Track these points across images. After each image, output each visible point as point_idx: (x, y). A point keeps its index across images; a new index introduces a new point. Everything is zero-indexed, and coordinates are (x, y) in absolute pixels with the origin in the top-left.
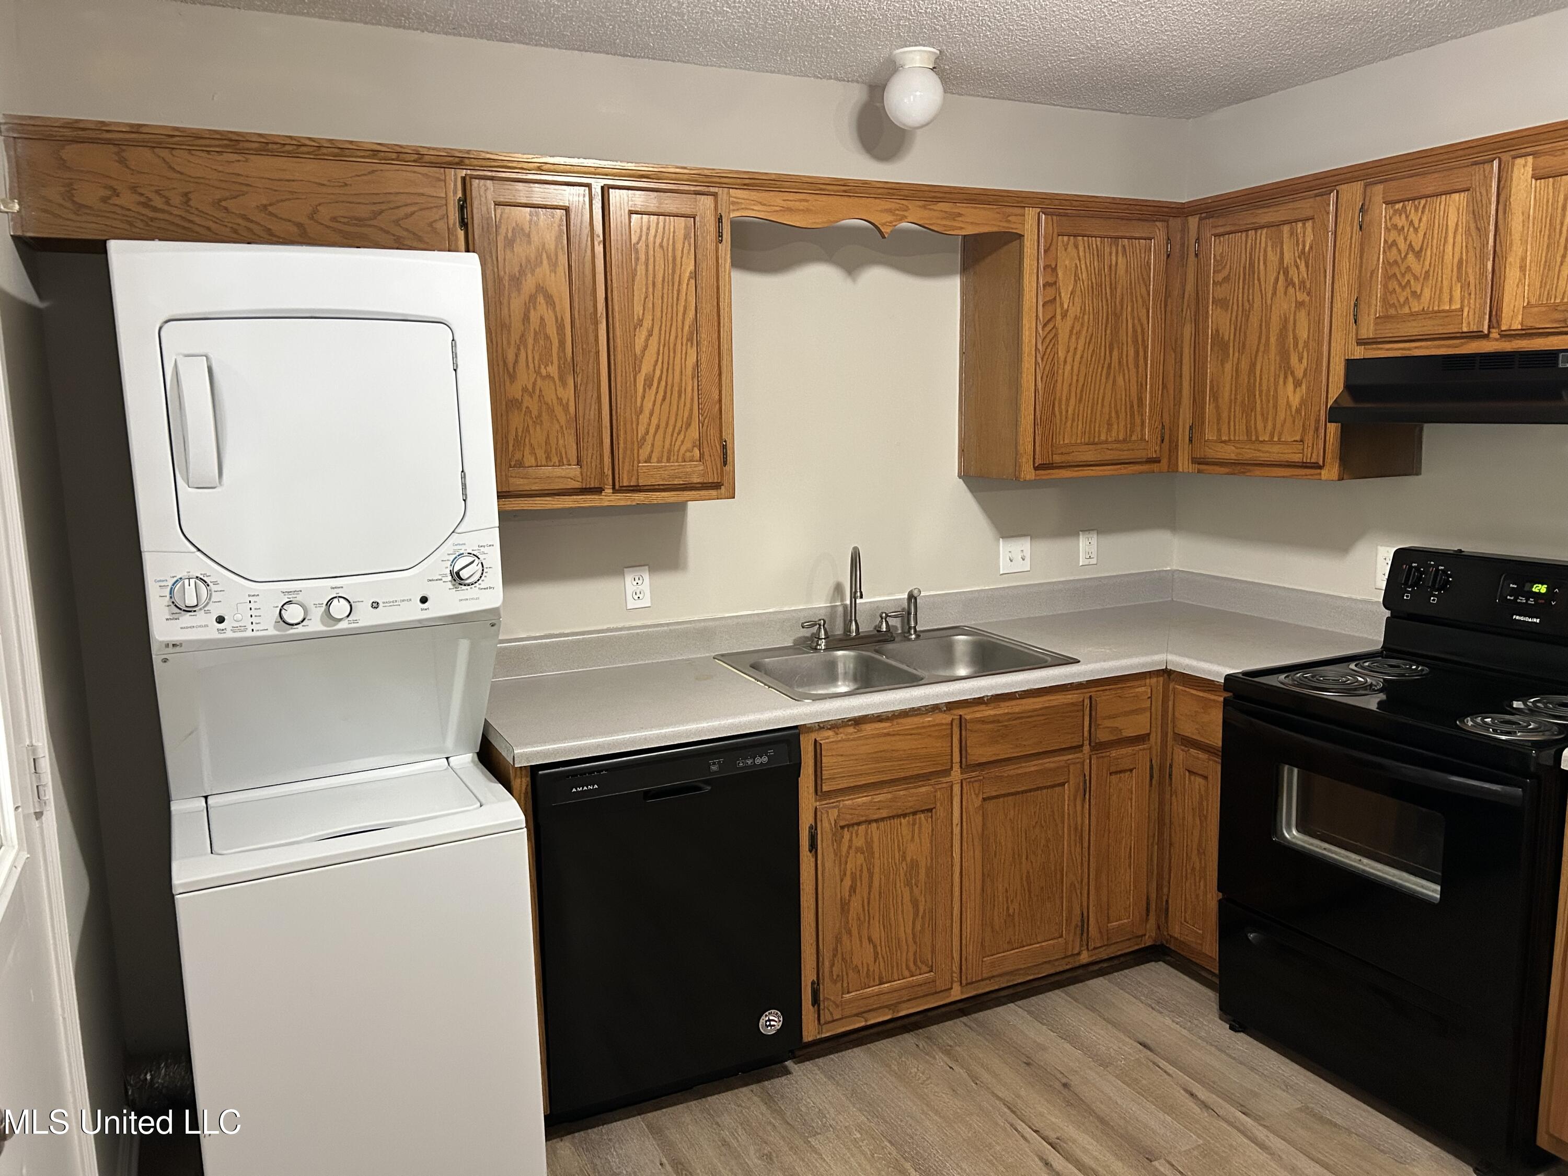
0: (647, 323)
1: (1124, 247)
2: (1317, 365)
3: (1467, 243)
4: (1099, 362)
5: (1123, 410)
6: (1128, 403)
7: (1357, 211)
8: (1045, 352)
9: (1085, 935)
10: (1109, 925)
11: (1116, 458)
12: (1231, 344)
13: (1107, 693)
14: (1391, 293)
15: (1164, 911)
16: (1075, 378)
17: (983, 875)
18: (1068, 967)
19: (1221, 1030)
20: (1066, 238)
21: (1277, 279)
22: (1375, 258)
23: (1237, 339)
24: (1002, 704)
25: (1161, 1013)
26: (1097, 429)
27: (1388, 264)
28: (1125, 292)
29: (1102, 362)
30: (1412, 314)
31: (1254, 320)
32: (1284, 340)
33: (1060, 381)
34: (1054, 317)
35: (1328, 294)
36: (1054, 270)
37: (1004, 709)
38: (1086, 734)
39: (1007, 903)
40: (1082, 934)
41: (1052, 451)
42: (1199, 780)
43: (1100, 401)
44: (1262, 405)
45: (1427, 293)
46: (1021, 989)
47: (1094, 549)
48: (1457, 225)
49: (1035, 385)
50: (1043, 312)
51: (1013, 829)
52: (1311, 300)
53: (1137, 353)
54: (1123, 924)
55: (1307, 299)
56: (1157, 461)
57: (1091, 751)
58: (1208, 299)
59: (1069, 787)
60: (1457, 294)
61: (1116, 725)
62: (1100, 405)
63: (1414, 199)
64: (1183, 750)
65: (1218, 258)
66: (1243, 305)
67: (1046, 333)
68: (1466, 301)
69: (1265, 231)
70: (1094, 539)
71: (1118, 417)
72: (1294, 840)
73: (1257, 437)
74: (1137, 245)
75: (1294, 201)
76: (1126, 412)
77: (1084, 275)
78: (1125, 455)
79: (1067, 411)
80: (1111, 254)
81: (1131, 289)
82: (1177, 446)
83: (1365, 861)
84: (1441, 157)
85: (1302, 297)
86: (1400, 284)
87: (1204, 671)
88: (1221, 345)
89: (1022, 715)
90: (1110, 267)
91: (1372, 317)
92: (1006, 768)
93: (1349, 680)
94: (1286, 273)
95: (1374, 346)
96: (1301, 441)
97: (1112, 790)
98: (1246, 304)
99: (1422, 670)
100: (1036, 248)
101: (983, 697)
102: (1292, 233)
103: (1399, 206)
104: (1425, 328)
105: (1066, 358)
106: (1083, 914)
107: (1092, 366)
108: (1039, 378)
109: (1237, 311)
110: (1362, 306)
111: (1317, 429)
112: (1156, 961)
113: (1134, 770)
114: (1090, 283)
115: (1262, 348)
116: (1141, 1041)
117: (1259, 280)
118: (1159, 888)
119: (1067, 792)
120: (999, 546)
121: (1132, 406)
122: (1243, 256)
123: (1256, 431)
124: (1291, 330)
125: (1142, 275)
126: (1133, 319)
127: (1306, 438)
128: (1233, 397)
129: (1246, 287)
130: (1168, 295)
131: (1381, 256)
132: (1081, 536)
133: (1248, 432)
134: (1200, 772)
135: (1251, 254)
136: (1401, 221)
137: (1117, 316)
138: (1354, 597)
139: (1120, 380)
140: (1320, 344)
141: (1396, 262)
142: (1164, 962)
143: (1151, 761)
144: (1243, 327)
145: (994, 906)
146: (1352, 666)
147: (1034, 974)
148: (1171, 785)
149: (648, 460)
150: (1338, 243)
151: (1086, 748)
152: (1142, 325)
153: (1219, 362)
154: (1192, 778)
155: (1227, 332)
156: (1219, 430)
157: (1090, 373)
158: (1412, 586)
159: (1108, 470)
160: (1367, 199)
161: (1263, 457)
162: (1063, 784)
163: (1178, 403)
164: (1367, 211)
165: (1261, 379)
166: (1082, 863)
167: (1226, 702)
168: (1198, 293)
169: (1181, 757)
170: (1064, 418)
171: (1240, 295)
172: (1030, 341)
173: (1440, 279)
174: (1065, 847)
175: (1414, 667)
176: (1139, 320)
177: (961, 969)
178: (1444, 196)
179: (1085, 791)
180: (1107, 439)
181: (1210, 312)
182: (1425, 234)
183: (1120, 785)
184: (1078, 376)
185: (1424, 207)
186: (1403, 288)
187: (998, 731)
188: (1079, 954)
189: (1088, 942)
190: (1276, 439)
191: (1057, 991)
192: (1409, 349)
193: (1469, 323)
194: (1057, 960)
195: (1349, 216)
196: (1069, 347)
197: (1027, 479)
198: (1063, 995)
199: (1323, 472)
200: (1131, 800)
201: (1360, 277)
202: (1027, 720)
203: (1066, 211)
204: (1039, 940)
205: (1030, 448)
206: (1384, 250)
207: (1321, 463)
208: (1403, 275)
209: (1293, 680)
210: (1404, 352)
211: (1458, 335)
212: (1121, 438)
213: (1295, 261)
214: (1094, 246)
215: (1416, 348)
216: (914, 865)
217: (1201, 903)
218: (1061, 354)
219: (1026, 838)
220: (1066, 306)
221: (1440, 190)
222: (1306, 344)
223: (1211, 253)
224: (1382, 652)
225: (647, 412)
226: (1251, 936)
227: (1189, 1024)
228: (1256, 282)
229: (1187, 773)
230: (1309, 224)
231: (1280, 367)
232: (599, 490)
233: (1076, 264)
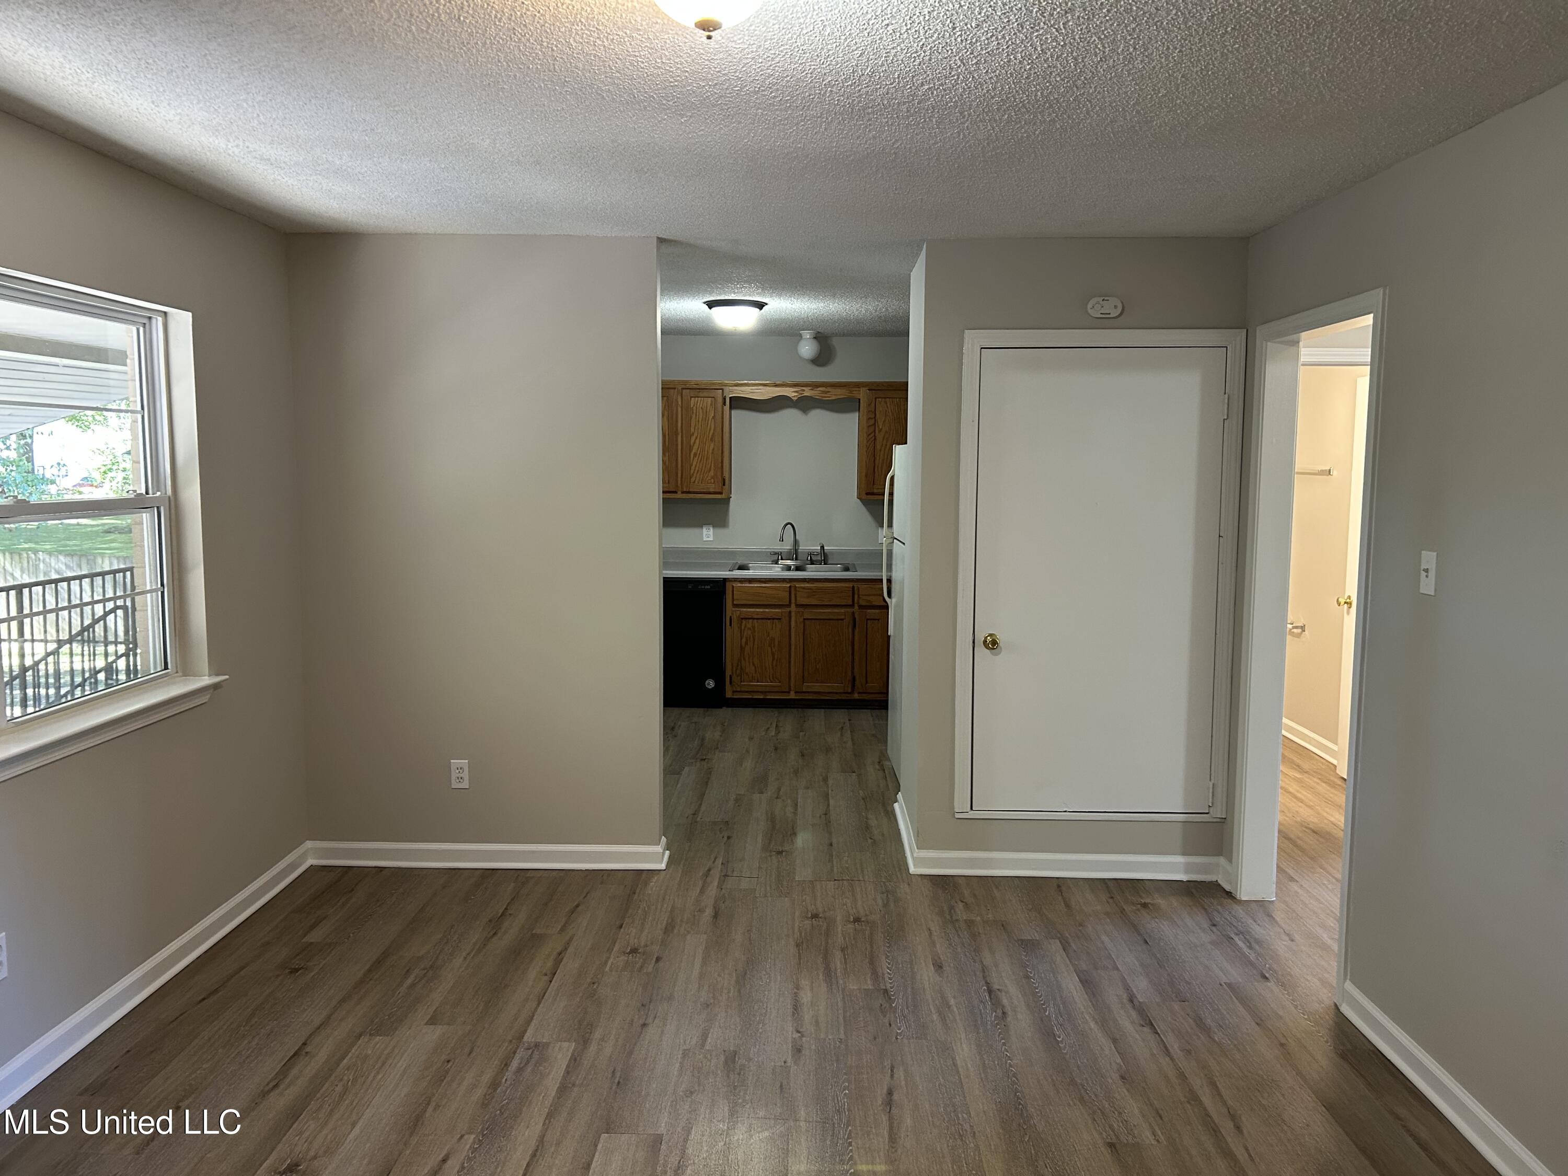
0: (695, 435)
13: (864, 585)
17: (804, 650)
18: (847, 698)
20: (879, 399)
34: (875, 431)
36: (874, 413)
38: (855, 601)
39: (816, 665)
40: (853, 685)
51: (818, 633)
54: (874, 686)
57: (858, 609)
61: (869, 600)
77: (890, 414)
89: (823, 589)
92: (816, 609)
97: (868, 626)
106: (853, 676)
113: (879, 620)
145: (809, 664)
147: (829, 696)
149: (694, 482)
151: (855, 607)
162: (844, 619)
174: (844, 646)
179: (855, 625)
183: (873, 624)
187: (811, 593)
188: (851, 693)
189: (855, 689)
194: (840, 693)
200: (878, 631)
202: (825, 591)
204: (831, 682)
214: (894, 402)
216: (773, 639)
219: (826, 638)
225: (694, 466)
232: (675, 492)
233: (886, 410)
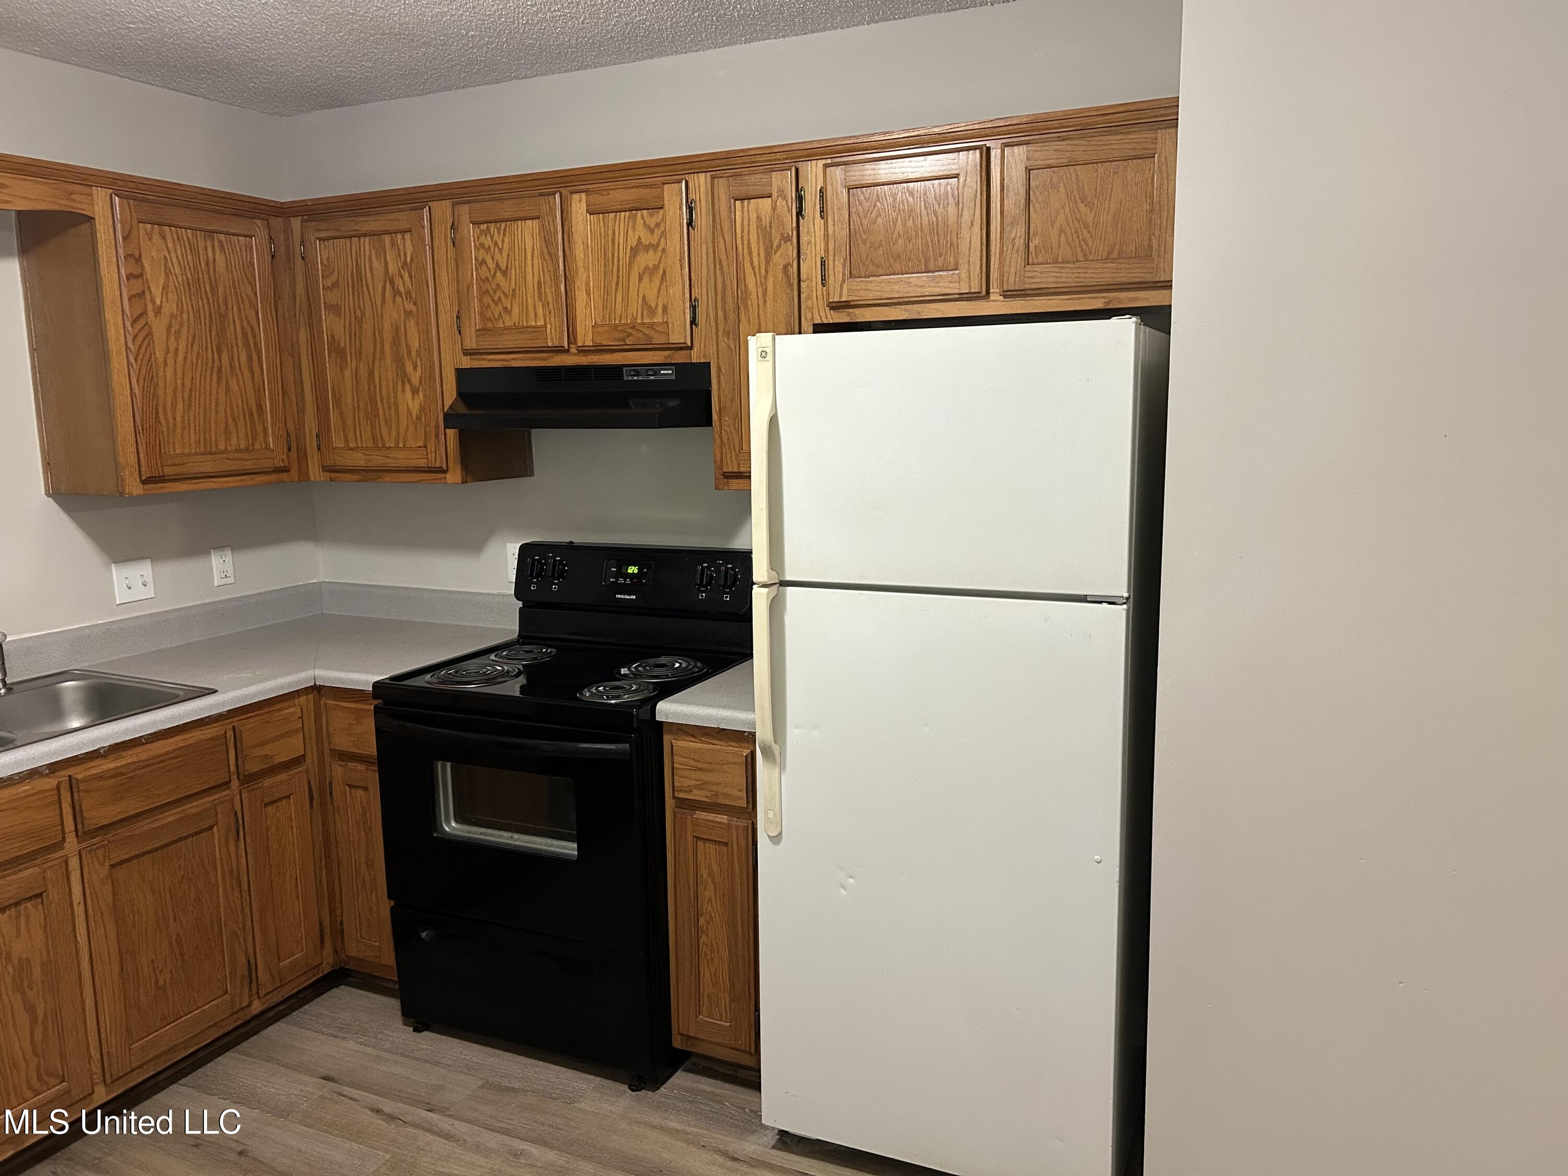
1: (220, 242)
2: (430, 373)
3: (542, 266)
4: (206, 365)
5: (241, 417)
6: (246, 410)
7: (449, 228)
8: (139, 351)
9: (254, 982)
10: (281, 964)
11: (239, 468)
12: (348, 351)
13: (253, 720)
14: (486, 308)
15: (339, 932)
16: (179, 382)
17: (120, 951)
18: (238, 1023)
19: (404, 1035)
20: (149, 226)
21: (384, 288)
22: (469, 274)
23: (353, 346)
24: (124, 754)
25: (345, 1038)
26: (213, 437)
27: (483, 280)
28: (228, 291)
29: (210, 365)
30: (506, 328)
31: (368, 327)
32: (397, 348)
33: (161, 384)
34: (144, 313)
35: (432, 306)
36: (139, 260)
37: (129, 757)
38: (233, 768)
39: (156, 975)
40: (250, 983)
41: (161, 463)
42: (360, 792)
43: (213, 407)
44: (385, 412)
45: (516, 310)
46: (184, 1065)
47: (229, 568)
48: (533, 250)
49: (131, 389)
50: (131, 307)
51: (153, 891)
52: (418, 310)
53: (250, 357)
54: (296, 960)
55: (413, 308)
56: (285, 470)
57: (240, 785)
58: (320, 303)
59: (218, 830)
60: (540, 311)
61: (264, 753)
62: (213, 411)
63: (496, 222)
64: (341, 766)
65: (325, 263)
66: (355, 312)
67: (136, 331)
68: (548, 319)
69: (367, 239)
70: (228, 556)
71: (236, 426)
72: (454, 832)
73: (383, 444)
74: (237, 243)
75: (391, 212)
76: (245, 420)
77: (177, 270)
78: (249, 465)
79: (174, 419)
80: (206, 249)
81: (235, 288)
82: (305, 454)
83: (516, 836)
84: (513, 186)
85: (410, 307)
86: (493, 300)
87: (352, 681)
88: (339, 352)
89: (153, 761)
90: (207, 263)
91: (473, 329)
92: (138, 825)
93: (489, 670)
94: (392, 283)
95: (478, 357)
96: (425, 447)
97: (268, 822)
98: (358, 310)
99: (551, 652)
100: (112, 233)
101: (98, 749)
102: (393, 244)
103: (484, 227)
104: (518, 342)
105: (165, 360)
106: (249, 962)
107: (199, 370)
108: (134, 381)
109: (350, 317)
110: (463, 316)
111: (437, 435)
112: (337, 987)
113: (292, 796)
114: (185, 278)
115: (378, 355)
116: (323, 1075)
117: (367, 287)
118: (332, 911)
119: (216, 835)
120: (111, 571)
121: (251, 414)
122: (350, 262)
123: (382, 438)
124: (403, 339)
125: (246, 275)
126: (241, 320)
127: (429, 444)
128: (356, 405)
129: (356, 294)
130: (277, 297)
131: (474, 273)
132: (212, 554)
133: (374, 439)
134: (360, 784)
135: (357, 261)
136: (488, 242)
137: (223, 317)
138: (491, 592)
139: (233, 384)
140: (430, 352)
141: (487, 279)
142: (348, 985)
143: (309, 782)
144: (357, 333)
145: (139, 983)
146: (493, 657)
147: (197, 1044)
148: (332, 802)
150: (436, 257)
151: (235, 783)
152: (252, 328)
153: (338, 368)
154: (353, 791)
155: (343, 339)
156: (346, 437)
157: (198, 378)
158: (536, 577)
159: (231, 482)
160: (456, 217)
161: (392, 463)
162: (211, 827)
163: (301, 410)
164: (458, 229)
165: (380, 386)
166: (242, 908)
167: (377, 709)
168: (309, 300)
169: (340, 773)
170: (171, 425)
171: (351, 302)
172: (118, 339)
173: (525, 297)
174: (221, 893)
175: (544, 650)
176: (249, 323)
177: (103, 1066)
178: (519, 222)
179: (238, 830)
180: (226, 448)
181: (324, 317)
182: (508, 255)
183: (278, 814)
184: (183, 379)
185: (505, 230)
186: (496, 304)
187: (122, 784)
188: (249, 1006)
189: (258, 989)
190: (401, 445)
191: (227, 1054)
192: (507, 360)
193: (552, 339)
194: (222, 1020)
195: (443, 231)
196: (168, 348)
197: (134, 494)
198: (236, 1055)
199: (448, 476)
200: (292, 827)
201: (458, 292)
202: (158, 766)
203: (146, 197)
204: (200, 1004)
205: (133, 459)
206: (476, 267)
207: (445, 467)
208: (495, 292)
209: (438, 678)
210: (504, 363)
211: (545, 349)
212: (243, 446)
213: (399, 271)
214: (185, 238)
215: (513, 359)
216: (24, 965)
217: (374, 915)
218: (160, 355)
219: (171, 897)
220: (158, 302)
221: (516, 216)
222: (418, 353)
223: (317, 257)
224: (518, 640)
226: (424, 935)
227: (373, 1040)
228: (365, 289)
229: (347, 788)
230: (407, 236)
231: (398, 375)
233: (165, 257)
